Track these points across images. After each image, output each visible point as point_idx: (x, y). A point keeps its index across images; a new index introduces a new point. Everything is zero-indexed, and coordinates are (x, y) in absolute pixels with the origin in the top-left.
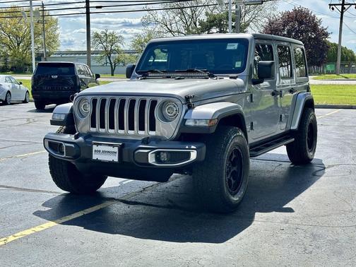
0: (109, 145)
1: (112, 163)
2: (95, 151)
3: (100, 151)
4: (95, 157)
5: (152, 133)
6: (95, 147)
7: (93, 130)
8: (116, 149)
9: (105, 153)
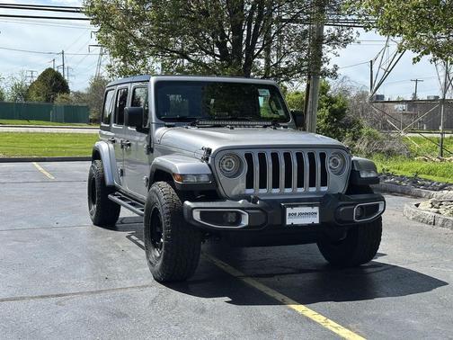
1: (312, 226)
2: (290, 214)
3: (295, 214)
4: (289, 222)
5: (324, 189)
6: (289, 210)
7: (250, 191)
8: (316, 209)
9: (302, 216)
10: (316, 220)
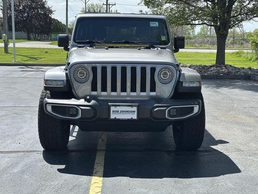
0: (128, 106)
1: (131, 120)
2: (113, 111)
3: (118, 111)
4: (113, 116)
5: (153, 94)
6: (113, 109)
7: (94, 93)
8: (135, 109)
9: (124, 113)
10: (135, 117)
